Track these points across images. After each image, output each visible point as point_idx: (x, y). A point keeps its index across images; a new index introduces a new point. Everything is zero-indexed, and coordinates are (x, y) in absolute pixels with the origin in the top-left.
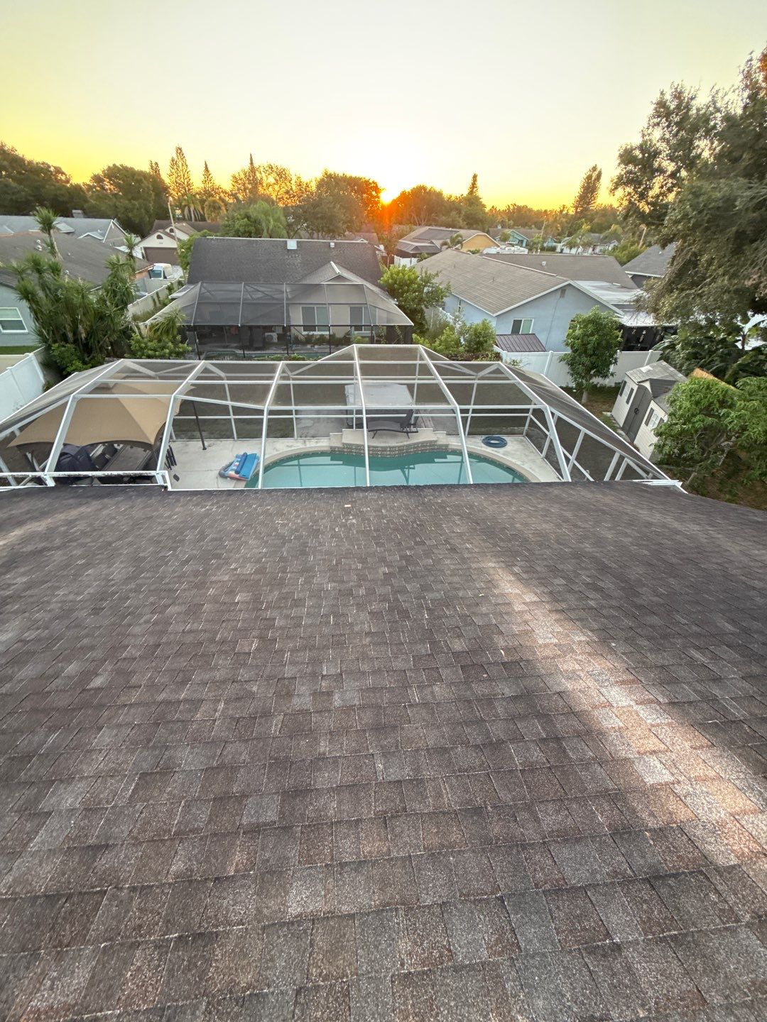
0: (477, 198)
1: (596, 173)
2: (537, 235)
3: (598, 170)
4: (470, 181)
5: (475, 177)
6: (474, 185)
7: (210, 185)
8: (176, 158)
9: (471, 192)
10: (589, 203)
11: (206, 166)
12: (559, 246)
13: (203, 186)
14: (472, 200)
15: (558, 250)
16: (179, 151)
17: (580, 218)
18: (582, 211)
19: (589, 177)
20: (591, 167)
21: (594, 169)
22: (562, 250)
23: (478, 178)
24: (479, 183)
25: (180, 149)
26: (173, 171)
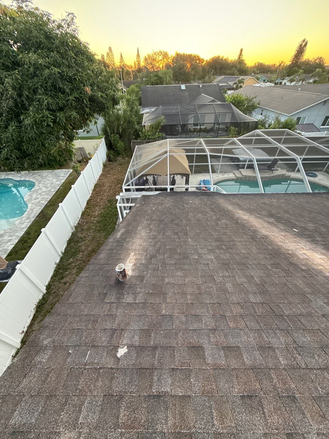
0: (243, 61)
1: (305, 43)
2: (274, 76)
3: (306, 41)
4: (239, 53)
5: (242, 50)
6: (241, 54)
7: (123, 63)
8: (109, 52)
9: (239, 58)
10: (299, 59)
11: (121, 55)
12: (284, 82)
13: (120, 64)
14: (240, 62)
15: (283, 84)
16: (110, 49)
17: (294, 67)
18: (295, 63)
19: (301, 45)
20: (302, 40)
21: (304, 41)
22: (285, 84)
23: (243, 51)
24: (243, 53)
25: (110, 48)
26: (108, 58)
